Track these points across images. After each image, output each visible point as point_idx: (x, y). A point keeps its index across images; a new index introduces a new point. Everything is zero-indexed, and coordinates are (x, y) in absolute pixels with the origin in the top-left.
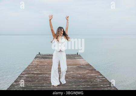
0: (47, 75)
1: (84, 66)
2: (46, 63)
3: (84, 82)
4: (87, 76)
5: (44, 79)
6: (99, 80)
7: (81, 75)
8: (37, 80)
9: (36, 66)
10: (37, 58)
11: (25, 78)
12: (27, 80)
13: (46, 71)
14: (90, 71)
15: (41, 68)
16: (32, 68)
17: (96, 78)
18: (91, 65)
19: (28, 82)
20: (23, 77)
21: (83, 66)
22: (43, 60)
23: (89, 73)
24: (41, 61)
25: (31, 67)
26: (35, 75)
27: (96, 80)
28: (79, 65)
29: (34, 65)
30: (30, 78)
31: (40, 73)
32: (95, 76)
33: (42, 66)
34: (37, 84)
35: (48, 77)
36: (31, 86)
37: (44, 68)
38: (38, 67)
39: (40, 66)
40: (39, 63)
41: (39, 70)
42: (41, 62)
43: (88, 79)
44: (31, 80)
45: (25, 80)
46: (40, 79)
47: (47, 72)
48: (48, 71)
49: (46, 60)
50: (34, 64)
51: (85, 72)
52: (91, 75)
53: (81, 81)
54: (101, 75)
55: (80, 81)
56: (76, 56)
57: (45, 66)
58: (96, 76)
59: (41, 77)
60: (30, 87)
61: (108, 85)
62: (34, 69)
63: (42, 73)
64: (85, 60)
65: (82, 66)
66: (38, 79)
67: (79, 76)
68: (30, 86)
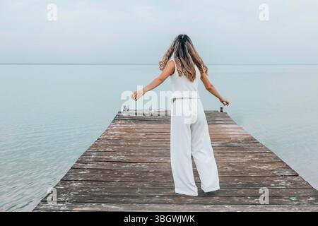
0: (143, 166)
1: (239, 143)
2: (141, 134)
3: (244, 186)
4: (250, 172)
5: (137, 177)
6: (283, 183)
7: (233, 167)
8: (119, 179)
9: (116, 142)
10: (119, 120)
11: (88, 171)
12: (93, 178)
13: (141, 154)
14: (256, 156)
15: (129, 146)
16: (106, 146)
17: (275, 176)
18: (258, 140)
19: (94, 183)
20: (84, 170)
21: (236, 142)
22: (135, 125)
23: (255, 162)
24: (129, 128)
25: (102, 143)
26: (115, 165)
27: (275, 183)
28: (226, 141)
29: (111, 137)
30: (102, 173)
31: (125, 159)
32: (271, 171)
33: (131, 141)
34: (118, 191)
35: (148, 172)
36: (103, 193)
37: (137, 146)
38: (122, 143)
39: (127, 141)
40: (124, 133)
41: (123, 152)
42: (129, 131)
43: (253, 179)
44: (103, 177)
45: (88, 176)
46: (126, 176)
47: (144, 158)
48: (146, 154)
49: (141, 125)
50: (112, 135)
51: (244, 160)
52: (262, 168)
53: (234, 185)
54: (288, 167)
55: (231, 185)
56: (219, 115)
57: (138, 140)
58: (275, 172)
59: (129, 170)
60: (98, 196)
61: (311, 199)
62: (111, 150)
63: (132, 159)
64: (241, 128)
65: (236, 144)
66: (120, 177)
67: (229, 169)
68: (99, 194)
